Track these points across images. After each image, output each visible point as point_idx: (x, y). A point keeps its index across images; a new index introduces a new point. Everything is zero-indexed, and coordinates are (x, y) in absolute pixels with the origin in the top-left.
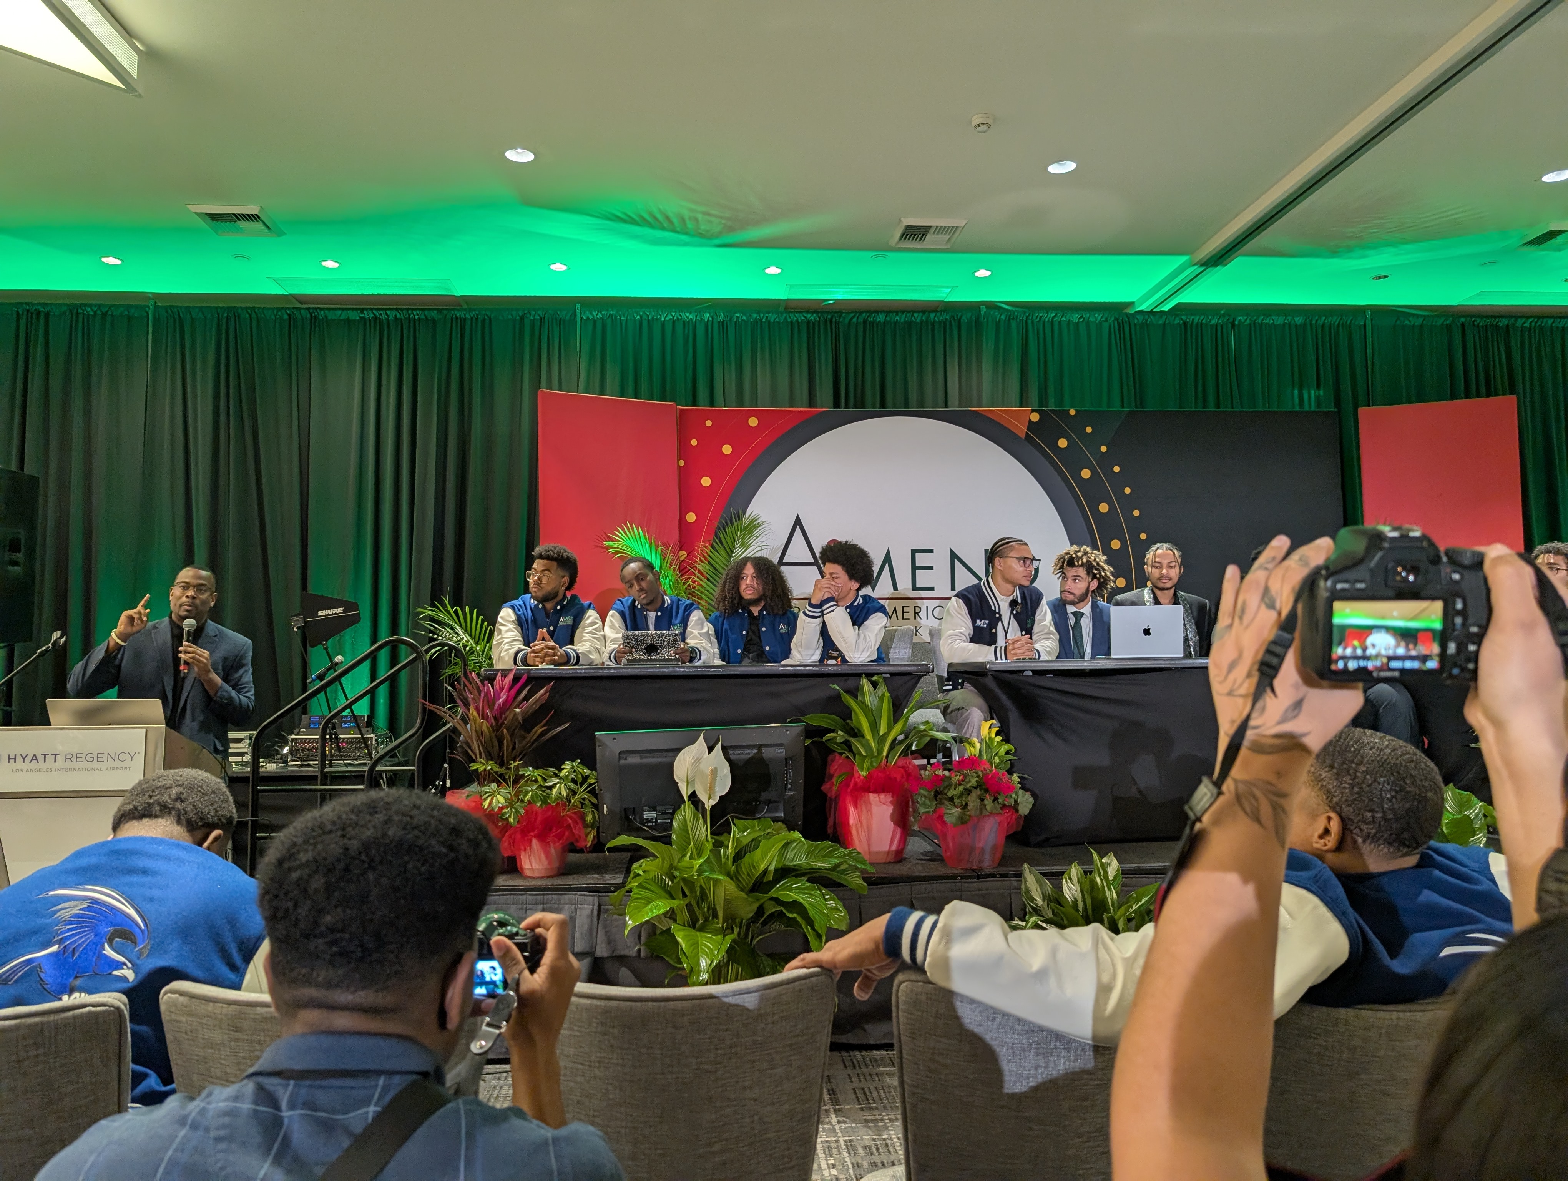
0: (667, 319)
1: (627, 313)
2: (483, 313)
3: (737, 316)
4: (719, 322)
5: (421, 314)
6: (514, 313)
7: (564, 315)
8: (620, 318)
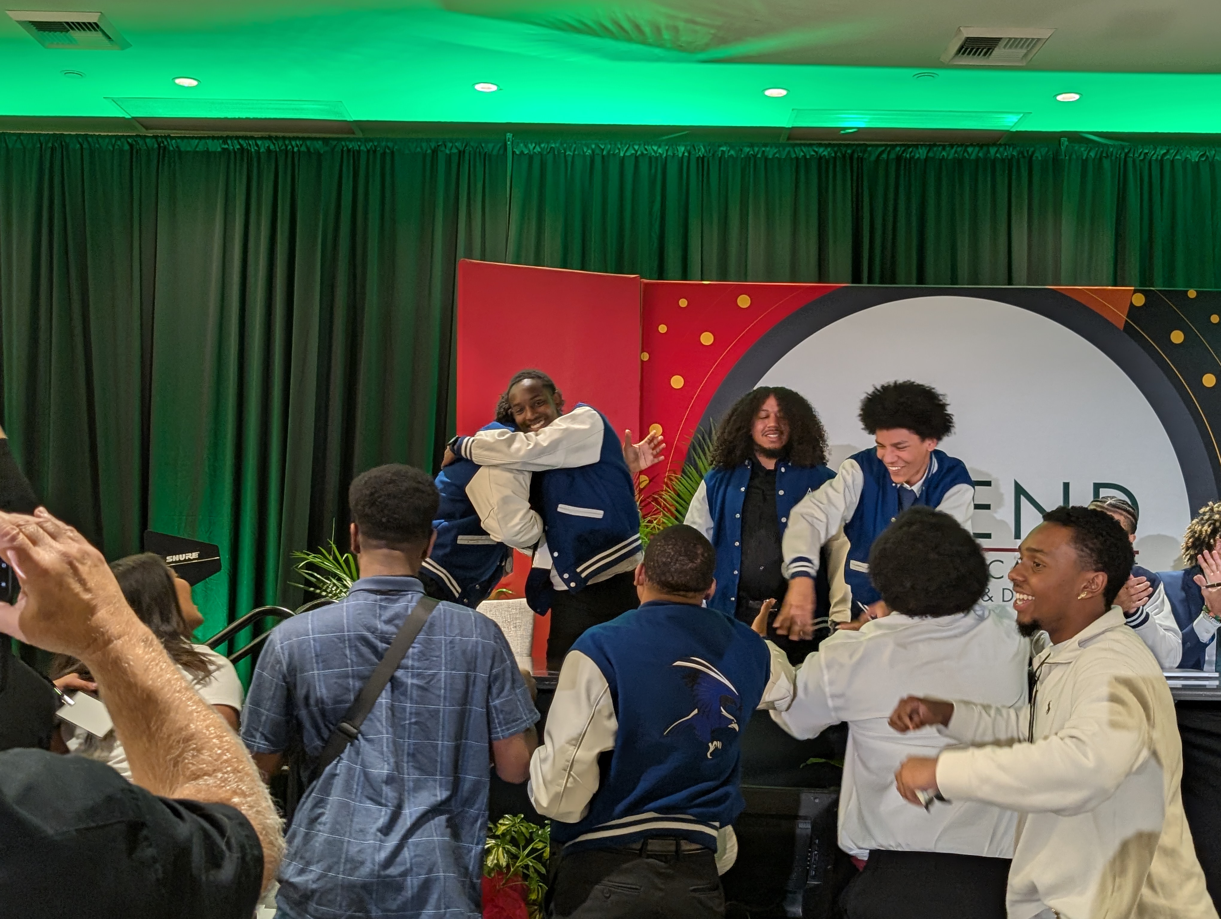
0: (628, 154)
1: (574, 146)
2: (383, 144)
3: (722, 151)
4: (698, 158)
5: (301, 145)
6: (424, 145)
7: (491, 149)
8: (565, 152)
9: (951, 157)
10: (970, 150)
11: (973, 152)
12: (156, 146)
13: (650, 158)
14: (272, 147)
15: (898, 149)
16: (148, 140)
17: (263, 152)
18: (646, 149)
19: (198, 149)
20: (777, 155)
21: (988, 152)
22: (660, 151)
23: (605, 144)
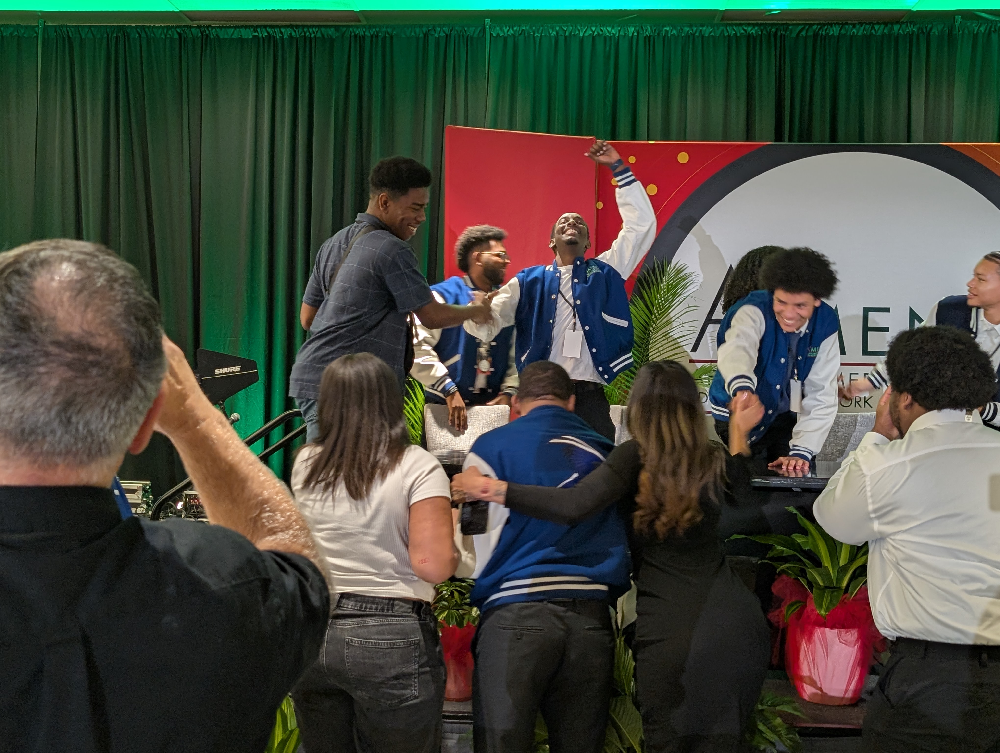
0: (587, 34)
1: (542, 28)
2: (384, 30)
3: (666, 30)
4: (645, 37)
5: (317, 32)
6: (418, 30)
7: (472, 33)
8: (534, 34)
9: (860, 34)
10: (876, 27)
11: (879, 30)
12: (200, 34)
13: (605, 38)
14: (293, 34)
15: (815, 27)
16: (193, 30)
17: (286, 38)
18: (602, 30)
19: (233, 37)
20: (712, 34)
21: (892, 29)
22: (613, 31)
23: (567, 26)
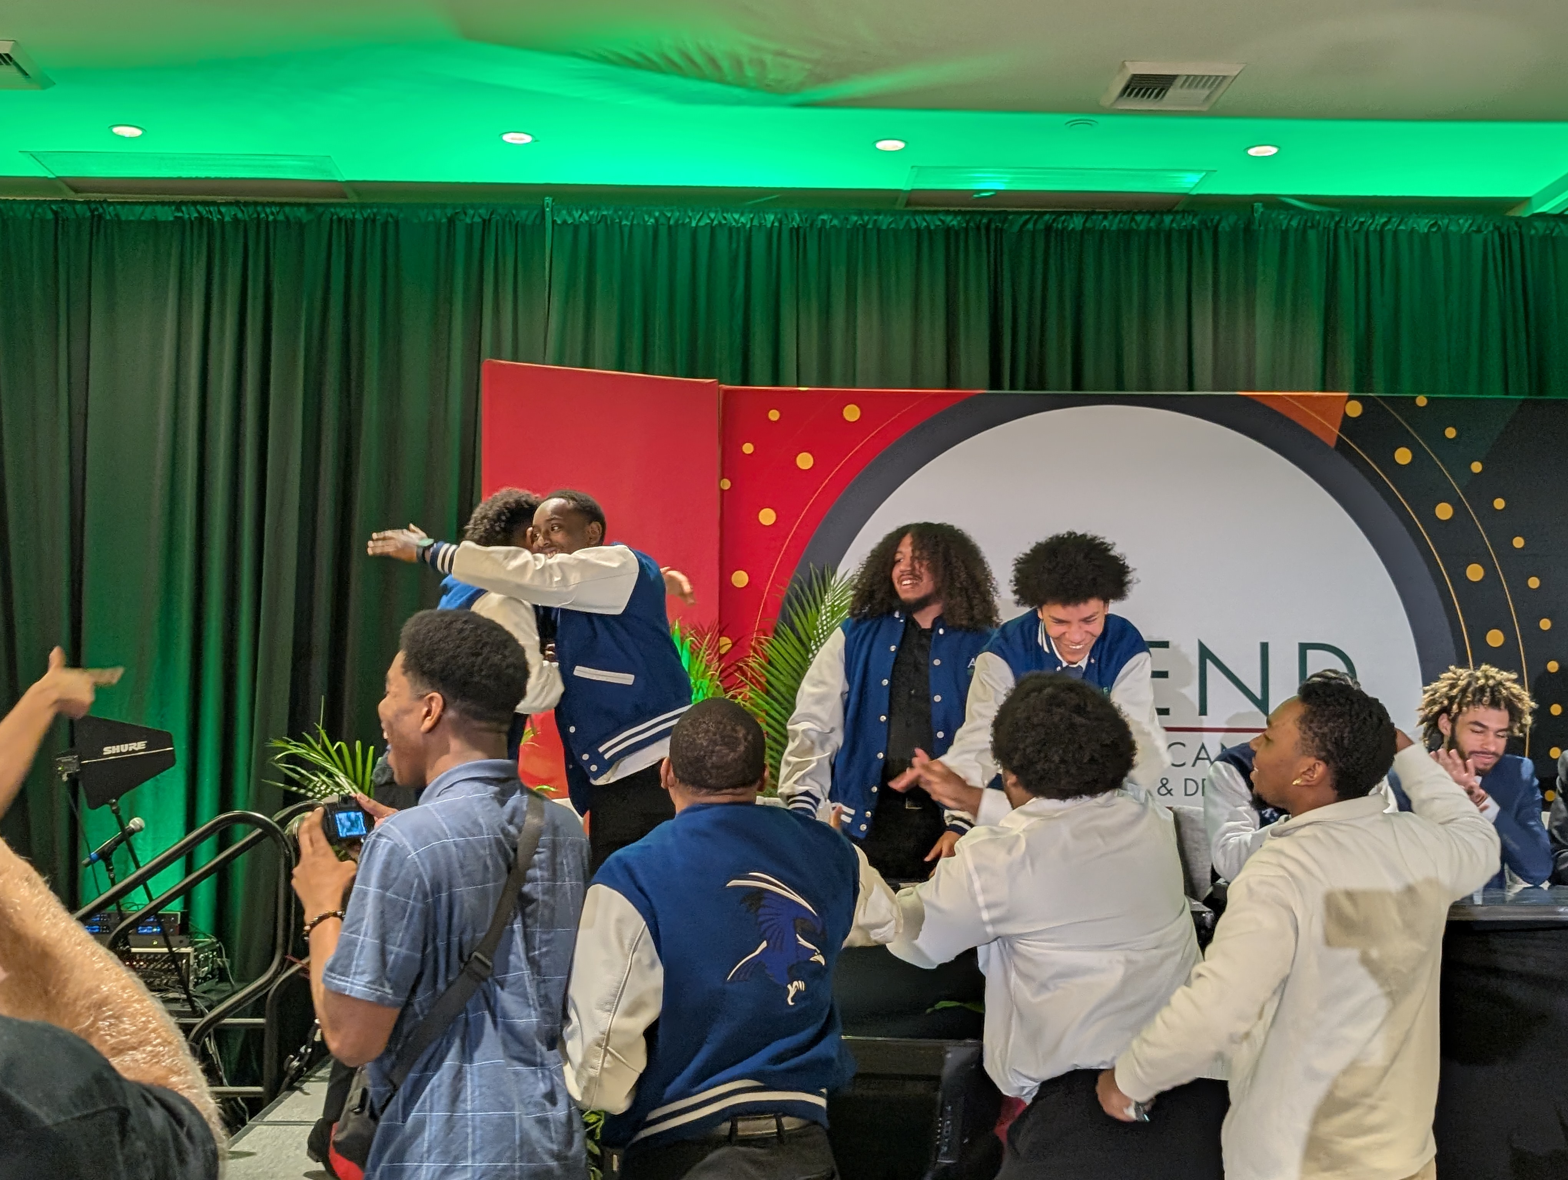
0: (702, 224)
1: (632, 213)
2: (385, 211)
3: (823, 220)
4: (791, 229)
5: (278, 213)
6: (438, 212)
7: (524, 218)
8: (620, 222)
9: (1114, 227)
10: (1138, 218)
11: (1143, 222)
12: (88, 214)
13: (730, 229)
14: (240, 215)
15: (1047, 217)
16: (78, 207)
17: (229, 222)
18: (725, 218)
19: (143, 218)
20: (893, 226)
21: (1162, 221)
22: (743, 220)
23: (672, 211)
